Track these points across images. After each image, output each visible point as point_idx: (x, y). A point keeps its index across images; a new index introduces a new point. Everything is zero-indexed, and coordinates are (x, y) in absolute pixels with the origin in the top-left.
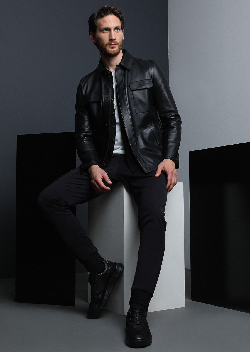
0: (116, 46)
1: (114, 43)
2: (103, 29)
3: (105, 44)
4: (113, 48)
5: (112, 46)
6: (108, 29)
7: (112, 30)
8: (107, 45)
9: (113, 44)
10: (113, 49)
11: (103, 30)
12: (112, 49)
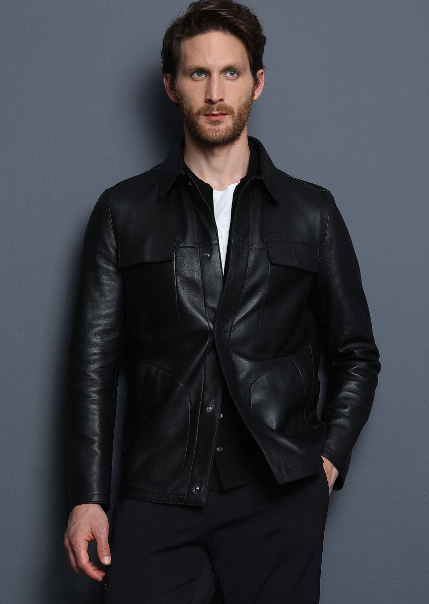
0: (227, 117)
1: (218, 110)
2: (191, 69)
3: (195, 110)
4: (218, 122)
5: (214, 118)
6: (205, 72)
7: (215, 75)
8: (198, 114)
9: (215, 112)
10: (215, 125)
11: (192, 74)
12: (214, 127)
